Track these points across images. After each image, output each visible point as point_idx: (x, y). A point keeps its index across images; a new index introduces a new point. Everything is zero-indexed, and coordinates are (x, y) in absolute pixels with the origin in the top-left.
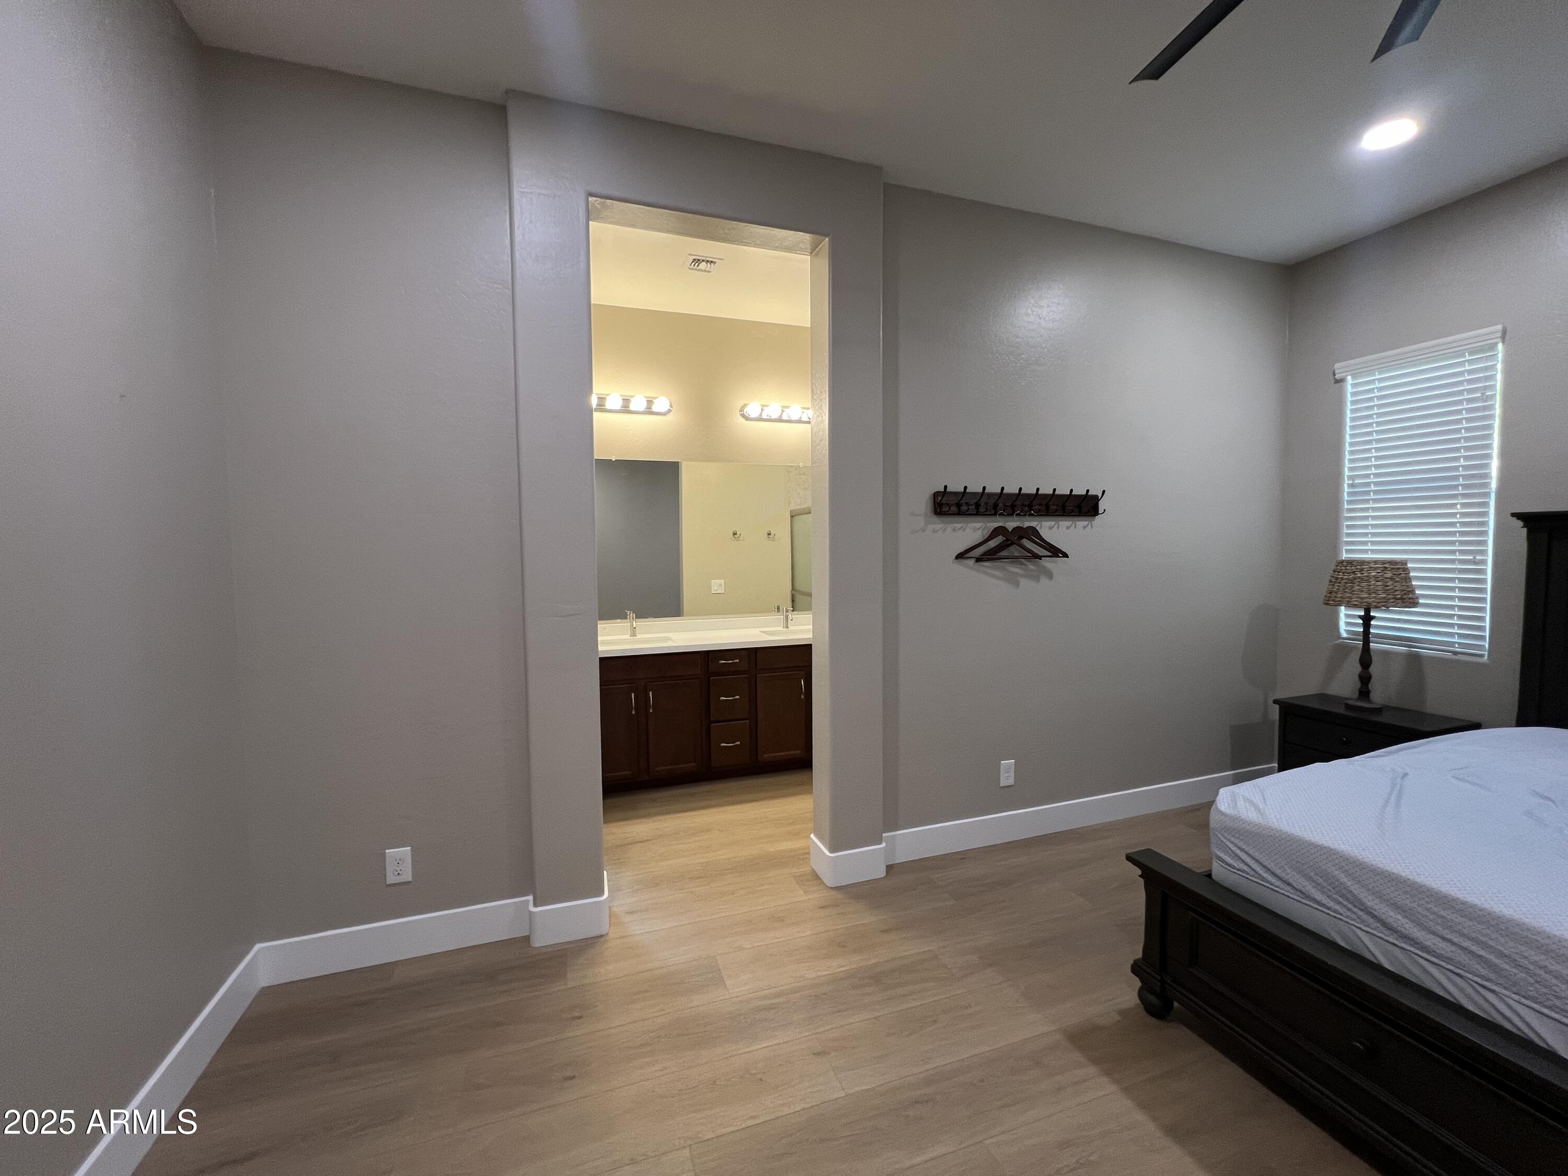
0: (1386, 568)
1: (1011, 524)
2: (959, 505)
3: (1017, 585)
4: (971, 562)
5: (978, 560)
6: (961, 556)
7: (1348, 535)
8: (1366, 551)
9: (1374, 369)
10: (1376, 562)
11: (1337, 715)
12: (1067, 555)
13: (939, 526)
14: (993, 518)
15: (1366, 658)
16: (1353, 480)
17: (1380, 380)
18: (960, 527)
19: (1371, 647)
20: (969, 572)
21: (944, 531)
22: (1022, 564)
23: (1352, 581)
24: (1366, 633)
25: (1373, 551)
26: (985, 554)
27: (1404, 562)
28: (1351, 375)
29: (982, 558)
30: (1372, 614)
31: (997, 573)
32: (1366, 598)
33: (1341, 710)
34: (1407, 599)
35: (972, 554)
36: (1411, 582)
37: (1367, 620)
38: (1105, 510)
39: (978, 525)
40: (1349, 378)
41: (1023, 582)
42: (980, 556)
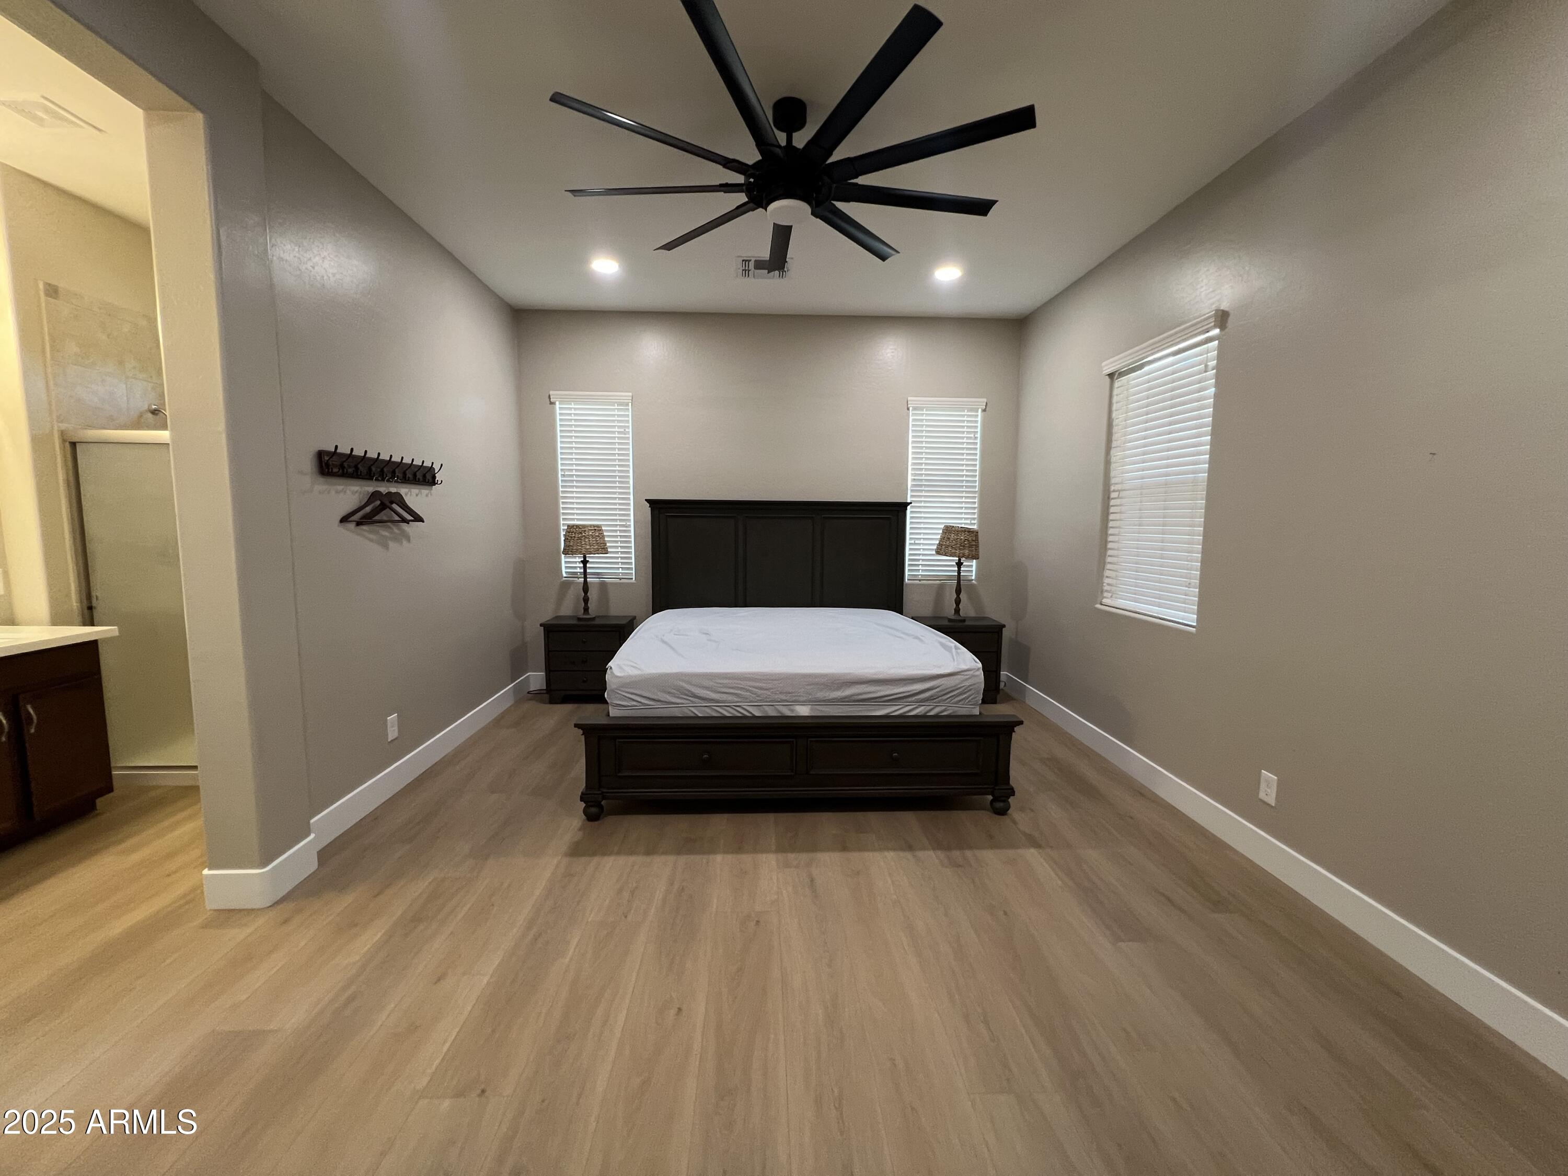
0: (595, 529)
1: (384, 488)
2: (342, 466)
3: (386, 547)
4: (352, 526)
5: (359, 524)
6: (344, 520)
7: (563, 508)
8: (573, 519)
9: (572, 401)
10: (591, 526)
11: (573, 626)
12: (423, 519)
13: (324, 487)
14: (370, 482)
15: (586, 585)
16: (564, 472)
17: (575, 409)
18: (341, 489)
19: (588, 581)
20: (351, 536)
21: (329, 493)
22: (390, 527)
23: (579, 538)
24: (585, 573)
25: (578, 519)
26: (364, 517)
27: (598, 526)
28: (559, 401)
29: (363, 522)
30: (587, 559)
31: (371, 536)
32: (589, 549)
33: (575, 622)
34: (602, 549)
35: (352, 518)
36: (604, 538)
37: (585, 562)
38: (442, 481)
39: (356, 488)
40: (557, 403)
41: (391, 544)
42: (361, 519)
